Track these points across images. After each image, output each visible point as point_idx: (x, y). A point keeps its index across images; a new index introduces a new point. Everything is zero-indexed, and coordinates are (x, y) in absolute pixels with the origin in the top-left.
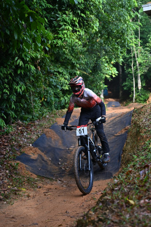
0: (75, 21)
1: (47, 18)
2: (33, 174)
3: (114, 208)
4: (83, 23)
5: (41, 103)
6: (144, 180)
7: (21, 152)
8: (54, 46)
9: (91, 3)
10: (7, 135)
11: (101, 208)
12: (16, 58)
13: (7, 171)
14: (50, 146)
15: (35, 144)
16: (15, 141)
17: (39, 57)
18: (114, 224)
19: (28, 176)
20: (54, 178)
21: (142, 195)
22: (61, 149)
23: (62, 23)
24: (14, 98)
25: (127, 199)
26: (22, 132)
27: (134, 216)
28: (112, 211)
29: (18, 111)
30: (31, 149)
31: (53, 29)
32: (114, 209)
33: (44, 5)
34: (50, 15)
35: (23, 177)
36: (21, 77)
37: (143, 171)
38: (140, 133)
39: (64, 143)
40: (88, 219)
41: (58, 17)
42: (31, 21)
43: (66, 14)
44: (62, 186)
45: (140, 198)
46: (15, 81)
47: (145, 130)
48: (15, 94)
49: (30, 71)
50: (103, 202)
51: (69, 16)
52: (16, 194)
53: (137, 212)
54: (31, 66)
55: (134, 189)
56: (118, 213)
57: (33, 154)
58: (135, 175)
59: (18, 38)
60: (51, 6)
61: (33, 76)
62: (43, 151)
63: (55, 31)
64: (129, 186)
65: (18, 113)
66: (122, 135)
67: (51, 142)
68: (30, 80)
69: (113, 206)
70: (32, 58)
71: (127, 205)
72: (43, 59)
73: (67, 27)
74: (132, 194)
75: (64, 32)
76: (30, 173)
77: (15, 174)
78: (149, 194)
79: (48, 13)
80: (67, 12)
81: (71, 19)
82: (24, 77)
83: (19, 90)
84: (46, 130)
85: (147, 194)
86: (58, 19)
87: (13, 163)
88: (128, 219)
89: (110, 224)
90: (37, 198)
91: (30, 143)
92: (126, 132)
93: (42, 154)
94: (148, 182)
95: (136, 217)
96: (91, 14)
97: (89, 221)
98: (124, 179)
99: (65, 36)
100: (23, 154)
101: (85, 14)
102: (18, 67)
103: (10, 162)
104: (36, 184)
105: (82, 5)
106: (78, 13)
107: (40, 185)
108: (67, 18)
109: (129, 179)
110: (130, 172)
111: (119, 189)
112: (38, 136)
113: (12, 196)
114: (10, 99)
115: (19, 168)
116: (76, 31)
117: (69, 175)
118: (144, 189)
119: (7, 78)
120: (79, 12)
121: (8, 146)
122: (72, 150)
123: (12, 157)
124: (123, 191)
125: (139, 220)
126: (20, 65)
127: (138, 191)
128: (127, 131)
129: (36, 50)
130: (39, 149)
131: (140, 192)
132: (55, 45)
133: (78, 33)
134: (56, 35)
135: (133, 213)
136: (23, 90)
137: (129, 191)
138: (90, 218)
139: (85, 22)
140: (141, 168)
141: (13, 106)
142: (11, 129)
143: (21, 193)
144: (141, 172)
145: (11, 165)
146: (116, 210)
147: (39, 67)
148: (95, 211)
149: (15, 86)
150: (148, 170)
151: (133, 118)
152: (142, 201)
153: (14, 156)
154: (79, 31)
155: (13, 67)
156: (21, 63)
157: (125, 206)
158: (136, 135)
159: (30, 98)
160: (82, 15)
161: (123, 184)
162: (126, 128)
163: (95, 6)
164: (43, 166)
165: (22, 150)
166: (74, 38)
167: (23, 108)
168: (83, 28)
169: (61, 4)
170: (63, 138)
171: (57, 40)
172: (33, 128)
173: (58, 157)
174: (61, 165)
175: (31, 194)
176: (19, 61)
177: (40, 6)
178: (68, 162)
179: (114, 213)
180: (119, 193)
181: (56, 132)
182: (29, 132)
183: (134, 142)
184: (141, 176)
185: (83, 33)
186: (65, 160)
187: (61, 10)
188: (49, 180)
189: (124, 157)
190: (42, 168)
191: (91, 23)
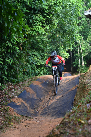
0: (43, 20)
1: (26, 18)
2: (18, 114)
3: (71, 126)
4: (49, 22)
5: (23, 72)
7: (11, 101)
8: (30, 35)
9: (53, 9)
10: (2, 91)
11: (62, 127)
12: (7, 42)
13: (2, 113)
14: (29, 97)
15: (20, 96)
16: (7, 94)
17: (21, 42)
18: (72, 135)
19: (15, 116)
20: (31, 117)
21: (89, 118)
22: (35, 99)
23: (35, 22)
24: (6, 67)
25: (80, 120)
26: (11, 89)
27: (84, 130)
28: (70, 128)
29: (9, 76)
30: (17, 99)
31: (30, 25)
33: (24, 10)
34: (28, 17)
35: (12, 116)
36: (11, 54)
38: (85, 88)
39: (38, 96)
40: (53, 133)
41: (33, 18)
42: (16, 15)
43: (38, 16)
44: (37, 121)
45: (88, 119)
46: (7, 57)
47: (88, 86)
48: (7, 65)
49: (16, 50)
50: (63, 124)
51: (40, 17)
52: (7, 126)
53: (87, 128)
54: (17, 47)
55: (84, 114)
56: (74, 128)
57: (18, 102)
58: (84, 107)
59: (8, 26)
60: (29, 11)
61: (18, 55)
62: (24, 101)
64: (80, 113)
65: (9, 78)
66: (73, 90)
67: (29, 95)
68: (16, 57)
69: (70, 125)
70: (17, 42)
71: (80, 123)
73: (38, 24)
74: (82, 117)
75: (37, 26)
76: (16, 114)
77: (6, 114)
80: (38, 15)
81: (41, 19)
83: (9, 62)
84: (26, 88)
87: (6, 108)
88: (81, 132)
89: (68, 135)
90: (20, 129)
91: (16, 96)
92: (76, 88)
93: (24, 102)
95: (86, 131)
96: (53, 16)
97: (54, 135)
98: (77, 110)
99: (38, 29)
100: (12, 102)
101: (49, 16)
102: (8, 47)
103: (3, 107)
104: (20, 120)
105: (47, 10)
107: (23, 121)
108: (39, 18)
109: (80, 109)
110: (81, 106)
111: (74, 115)
112: (22, 91)
113: (4, 127)
114: (3, 68)
115: (9, 110)
117: (41, 115)
119: (2, 55)
120: (46, 15)
121: (2, 97)
122: (43, 100)
123: (5, 104)
124: (77, 116)
125: (89, 132)
126: (10, 46)
127: (86, 115)
128: (77, 88)
130: (22, 99)
131: (88, 116)
133: (45, 27)
134: (32, 29)
135: (84, 128)
136: (12, 62)
137: (80, 116)
138: (55, 133)
141: (6, 73)
142: (5, 87)
143: (10, 126)
144: (88, 105)
145: (4, 109)
146: (72, 127)
147: (21, 48)
149: (7, 60)
151: (80, 80)
152: (90, 121)
153: (6, 103)
154: (46, 26)
155: (6, 47)
156: (10, 45)
157: (78, 124)
158: (83, 89)
159: (16, 69)
160: (48, 16)
161: (76, 113)
162: (76, 86)
163: (55, 11)
164: (24, 109)
165: (11, 100)
166: (43, 30)
167: (12, 75)
168: (49, 25)
169: (35, 10)
170: (37, 93)
171: (32, 32)
172: (18, 87)
173: (34, 104)
174: (35, 109)
175: (17, 126)
176: (9, 43)
177: (22, 11)
178: (40, 107)
179: (71, 129)
180: (74, 118)
181: (33, 89)
182: (16, 89)
183: (81, 94)
184: (88, 107)
185: (49, 28)
186: (38, 106)
187: (34, 14)
188: (28, 118)
189: (75, 103)
190: (24, 111)
191: (53, 21)
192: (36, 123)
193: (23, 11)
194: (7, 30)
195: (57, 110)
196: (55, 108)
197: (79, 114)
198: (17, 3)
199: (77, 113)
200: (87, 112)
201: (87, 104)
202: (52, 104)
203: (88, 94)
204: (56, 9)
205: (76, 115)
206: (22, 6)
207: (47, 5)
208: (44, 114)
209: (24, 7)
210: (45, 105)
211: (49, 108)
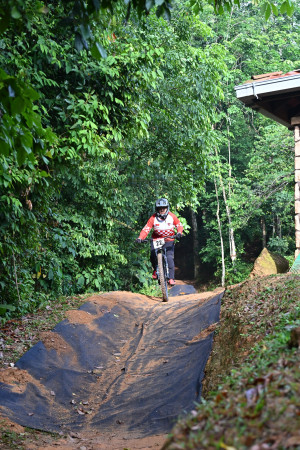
0: (102, 112)
1: (46, 106)
2: (16, 425)
4: (120, 118)
5: (35, 280)
6: (257, 408)
8: (60, 161)
9: (135, 78)
14: (52, 366)
15: (22, 363)
17: (30, 182)
19: (4, 429)
20: (61, 433)
21: (253, 437)
22: (76, 373)
23: (76, 116)
25: (222, 445)
30: (12, 373)
31: (59, 127)
33: (39, 80)
34: (52, 101)
37: (252, 389)
38: (239, 333)
39: (82, 361)
41: (68, 104)
42: (12, 95)
43: (85, 100)
44: (79, 448)
45: (249, 443)
47: (249, 328)
49: (11, 210)
51: (92, 103)
54: (14, 200)
55: (235, 425)
57: (17, 381)
58: (236, 400)
60: (54, 83)
61: (18, 223)
62: (37, 377)
63: (63, 132)
64: (224, 422)
66: (202, 342)
67: (55, 359)
68: (11, 232)
70: (16, 185)
73: (87, 124)
74: (231, 434)
75: (81, 132)
76: (10, 423)
78: (269, 433)
79: (48, 97)
80: (86, 95)
81: (95, 107)
84: (45, 334)
85: (265, 434)
86: (69, 108)
91: (10, 361)
92: (211, 335)
93: (37, 383)
94: (265, 410)
96: (134, 100)
98: (212, 409)
99: (84, 140)
101: (123, 99)
104: (21, 444)
105: (116, 81)
106: (109, 96)
107: (31, 446)
108: (88, 106)
109: (223, 408)
110: (225, 395)
111: (203, 429)
112: (29, 347)
116: (105, 133)
117: (93, 425)
118: (258, 423)
120: (111, 95)
122: (100, 374)
124: (212, 432)
127: (243, 428)
128: (213, 334)
130: (30, 373)
131: (248, 430)
132: (63, 158)
133: (108, 136)
134: (64, 139)
137: (225, 430)
139: (123, 114)
140: (247, 385)
144: (249, 393)
147: (29, 202)
150: (263, 388)
151: (223, 308)
152: (255, 448)
154: (111, 133)
158: (232, 338)
159: (11, 269)
160: (117, 101)
161: (210, 419)
162: (210, 327)
163: (143, 85)
164: (37, 407)
166: (101, 145)
168: (120, 127)
169: (74, 79)
170: (79, 350)
171: (66, 149)
172: (17, 330)
173: (69, 390)
174: (75, 405)
177: (32, 82)
178: (92, 399)
180: (203, 436)
181: (66, 338)
182: (9, 338)
183: (227, 353)
184: (249, 400)
185: (120, 138)
186: (85, 394)
187: (73, 92)
188: (49, 436)
189: (207, 385)
190: (35, 412)
191: (135, 117)
193: (34, 82)
195: (146, 407)
196: (140, 402)
197: (220, 422)
198: (16, 56)
199: (213, 422)
200: (247, 417)
201: (248, 389)
202: (129, 389)
203: (249, 354)
204: (145, 77)
205: (212, 428)
206: (33, 67)
207: (113, 65)
208: (103, 422)
209: (38, 70)
210: (108, 391)
211: (120, 402)
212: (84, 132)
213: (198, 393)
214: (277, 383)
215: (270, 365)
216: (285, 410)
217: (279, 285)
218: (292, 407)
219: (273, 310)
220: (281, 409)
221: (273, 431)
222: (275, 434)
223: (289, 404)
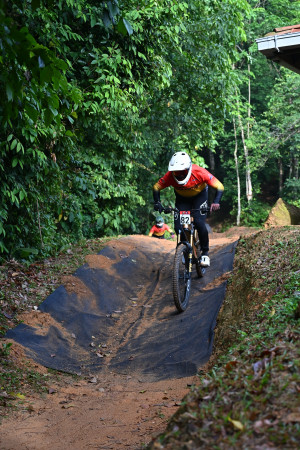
0: (125, 66)
1: (71, 60)
2: (40, 366)
3: (204, 437)
4: (142, 72)
5: (56, 225)
6: (262, 381)
7: (16, 322)
8: (84, 114)
9: (158, 33)
11: (178, 436)
12: (10, 137)
14: (73, 310)
15: (45, 306)
16: (5, 299)
17: (54, 136)
19: (29, 370)
21: (257, 411)
22: (95, 317)
23: (100, 71)
24: (4, 214)
25: (229, 419)
26: (18, 282)
28: (200, 443)
29: (10, 240)
30: (36, 316)
31: (83, 81)
32: (203, 439)
33: (65, 34)
34: (76, 54)
35: (20, 371)
36: (19, 174)
37: (259, 362)
38: (251, 286)
39: (101, 305)
41: (93, 59)
42: (41, 65)
43: (109, 54)
44: (98, 390)
45: (254, 418)
46: (6, 181)
47: (261, 281)
48: (6, 206)
49: (36, 161)
50: (180, 425)
51: (115, 57)
52: (5, 405)
53: (248, 446)
54: (39, 153)
55: (242, 398)
56: (211, 446)
57: (40, 323)
58: (244, 371)
59: (15, 98)
60: (79, 37)
61: (43, 173)
62: (59, 320)
63: (87, 86)
64: (232, 393)
65: (11, 244)
66: (215, 289)
67: (76, 303)
68: (35, 180)
69: (201, 433)
70: (41, 138)
71: (229, 430)
72: (62, 140)
73: (110, 78)
74: (237, 408)
75: (105, 87)
76: (34, 364)
77: (3, 365)
78: (271, 409)
79: (72, 50)
80: (110, 49)
81: (119, 62)
82: (24, 174)
83: (14, 199)
84: (66, 278)
85: (268, 409)
86: (93, 62)
87: (1, 344)
90: (46, 413)
91: (33, 304)
92: (224, 284)
93: (58, 326)
94: (269, 384)
96: (156, 54)
98: (222, 379)
99: (107, 95)
100: (19, 324)
101: (145, 53)
102: (12, 154)
104: (45, 385)
105: (140, 36)
106: (132, 50)
107: (54, 387)
109: (232, 379)
111: (213, 399)
112: (51, 290)
115: (12, 352)
116: (127, 86)
117: (111, 367)
118: (263, 398)
120: (134, 49)
122: (118, 319)
124: (221, 403)
126: (18, 149)
127: (249, 403)
128: (226, 283)
129: (49, 121)
130: (52, 316)
131: (253, 405)
132: (87, 113)
133: (130, 89)
134: (88, 94)
135: (240, 446)
136: (21, 198)
137: (233, 403)
139: (146, 68)
140: (255, 356)
141: (2, 231)
143: (15, 403)
144: (256, 365)
146: (207, 441)
147: (53, 155)
148: (165, 442)
149: (5, 192)
150: (269, 361)
151: (237, 257)
152: (258, 424)
153: (2, 329)
154: (133, 87)
155: (3, 153)
156: (20, 147)
157: (224, 433)
158: (244, 289)
159: (35, 215)
160: (140, 55)
161: (220, 389)
162: (224, 276)
163: (165, 39)
164: (59, 349)
165: (19, 318)
166: (123, 99)
167: (21, 235)
168: (142, 80)
169: (99, 32)
170: (98, 294)
171: (89, 103)
172: (40, 274)
173: (89, 333)
174: (94, 347)
175: (37, 405)
176: (15, 142)
177: (57, 36)
178: (109, 342)
179: (204, 446)
180: (213, 409)
181: (87, 282)
182: (32, 281)
184: (256, 373)
185: (142, 91)
186: (103, 338)
187: (98, 45)
188: (70, 377)
189: (219, 333)
190: (56, 353)
191: (157, 70)
192: (95, 393)
194: (13, 110)
196: (155, 346)
197: (229, 393)
198: (42, 10)
199: (223, 392)
201: (255, 362)
202: (145, 334)
203: (260, 309)
204: (169, 33)
205: (221, 399)
206: (59, 22)
207: (137, 19)
208: (121, 364)
209: (64, 23)
210: (125, 334)
211: (137, 346)
212: (108, 86)
213: (210, 340)
214: (282, 356)
215: (276, 335)
216: (287, 386)
217: (292, 240)
218: (294, 383)
219: (284, 265)
220: (284, 385)
221: (275, 407)
222: (276, 410)
223: (291, 380)
